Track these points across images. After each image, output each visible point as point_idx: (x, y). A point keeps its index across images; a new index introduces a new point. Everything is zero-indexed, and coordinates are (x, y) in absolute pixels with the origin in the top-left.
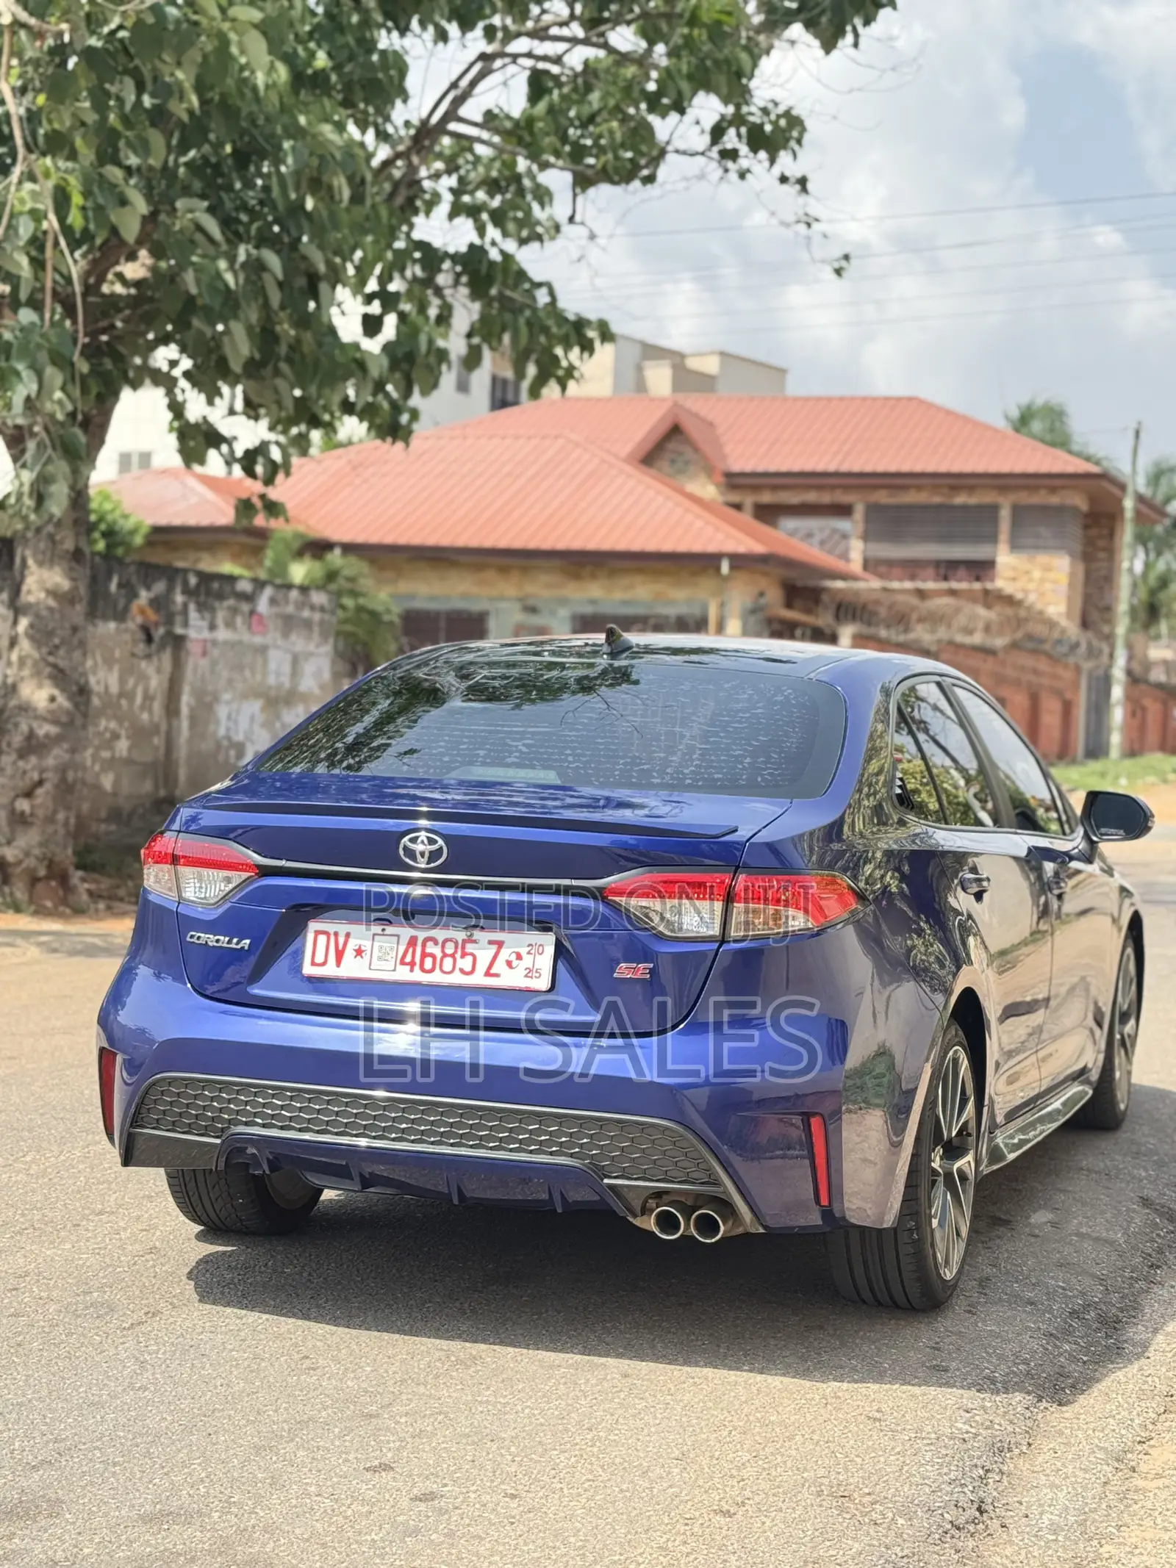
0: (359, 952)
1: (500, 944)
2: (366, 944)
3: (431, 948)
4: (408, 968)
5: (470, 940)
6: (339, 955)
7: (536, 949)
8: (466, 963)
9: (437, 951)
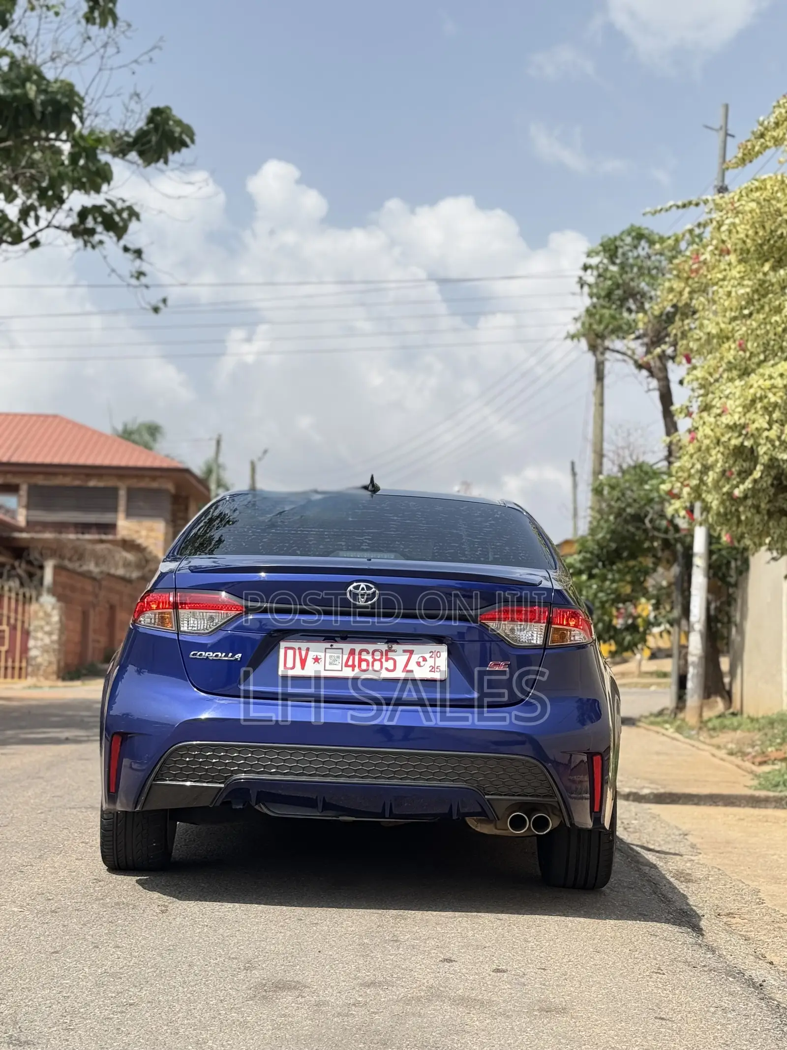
0: (317, 660)
1: (411, 652)
2: (321, 655)
3: (364, 656)
4: (351, 668)
5: (390, 650)
6: (303, 663)
7: (435, 655)
8: (390, 664)
9: (369, 658)
